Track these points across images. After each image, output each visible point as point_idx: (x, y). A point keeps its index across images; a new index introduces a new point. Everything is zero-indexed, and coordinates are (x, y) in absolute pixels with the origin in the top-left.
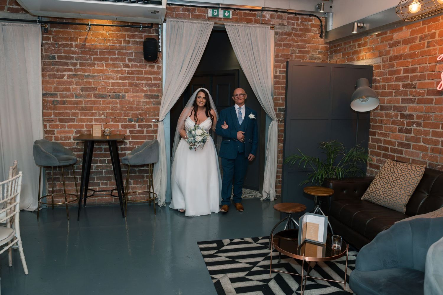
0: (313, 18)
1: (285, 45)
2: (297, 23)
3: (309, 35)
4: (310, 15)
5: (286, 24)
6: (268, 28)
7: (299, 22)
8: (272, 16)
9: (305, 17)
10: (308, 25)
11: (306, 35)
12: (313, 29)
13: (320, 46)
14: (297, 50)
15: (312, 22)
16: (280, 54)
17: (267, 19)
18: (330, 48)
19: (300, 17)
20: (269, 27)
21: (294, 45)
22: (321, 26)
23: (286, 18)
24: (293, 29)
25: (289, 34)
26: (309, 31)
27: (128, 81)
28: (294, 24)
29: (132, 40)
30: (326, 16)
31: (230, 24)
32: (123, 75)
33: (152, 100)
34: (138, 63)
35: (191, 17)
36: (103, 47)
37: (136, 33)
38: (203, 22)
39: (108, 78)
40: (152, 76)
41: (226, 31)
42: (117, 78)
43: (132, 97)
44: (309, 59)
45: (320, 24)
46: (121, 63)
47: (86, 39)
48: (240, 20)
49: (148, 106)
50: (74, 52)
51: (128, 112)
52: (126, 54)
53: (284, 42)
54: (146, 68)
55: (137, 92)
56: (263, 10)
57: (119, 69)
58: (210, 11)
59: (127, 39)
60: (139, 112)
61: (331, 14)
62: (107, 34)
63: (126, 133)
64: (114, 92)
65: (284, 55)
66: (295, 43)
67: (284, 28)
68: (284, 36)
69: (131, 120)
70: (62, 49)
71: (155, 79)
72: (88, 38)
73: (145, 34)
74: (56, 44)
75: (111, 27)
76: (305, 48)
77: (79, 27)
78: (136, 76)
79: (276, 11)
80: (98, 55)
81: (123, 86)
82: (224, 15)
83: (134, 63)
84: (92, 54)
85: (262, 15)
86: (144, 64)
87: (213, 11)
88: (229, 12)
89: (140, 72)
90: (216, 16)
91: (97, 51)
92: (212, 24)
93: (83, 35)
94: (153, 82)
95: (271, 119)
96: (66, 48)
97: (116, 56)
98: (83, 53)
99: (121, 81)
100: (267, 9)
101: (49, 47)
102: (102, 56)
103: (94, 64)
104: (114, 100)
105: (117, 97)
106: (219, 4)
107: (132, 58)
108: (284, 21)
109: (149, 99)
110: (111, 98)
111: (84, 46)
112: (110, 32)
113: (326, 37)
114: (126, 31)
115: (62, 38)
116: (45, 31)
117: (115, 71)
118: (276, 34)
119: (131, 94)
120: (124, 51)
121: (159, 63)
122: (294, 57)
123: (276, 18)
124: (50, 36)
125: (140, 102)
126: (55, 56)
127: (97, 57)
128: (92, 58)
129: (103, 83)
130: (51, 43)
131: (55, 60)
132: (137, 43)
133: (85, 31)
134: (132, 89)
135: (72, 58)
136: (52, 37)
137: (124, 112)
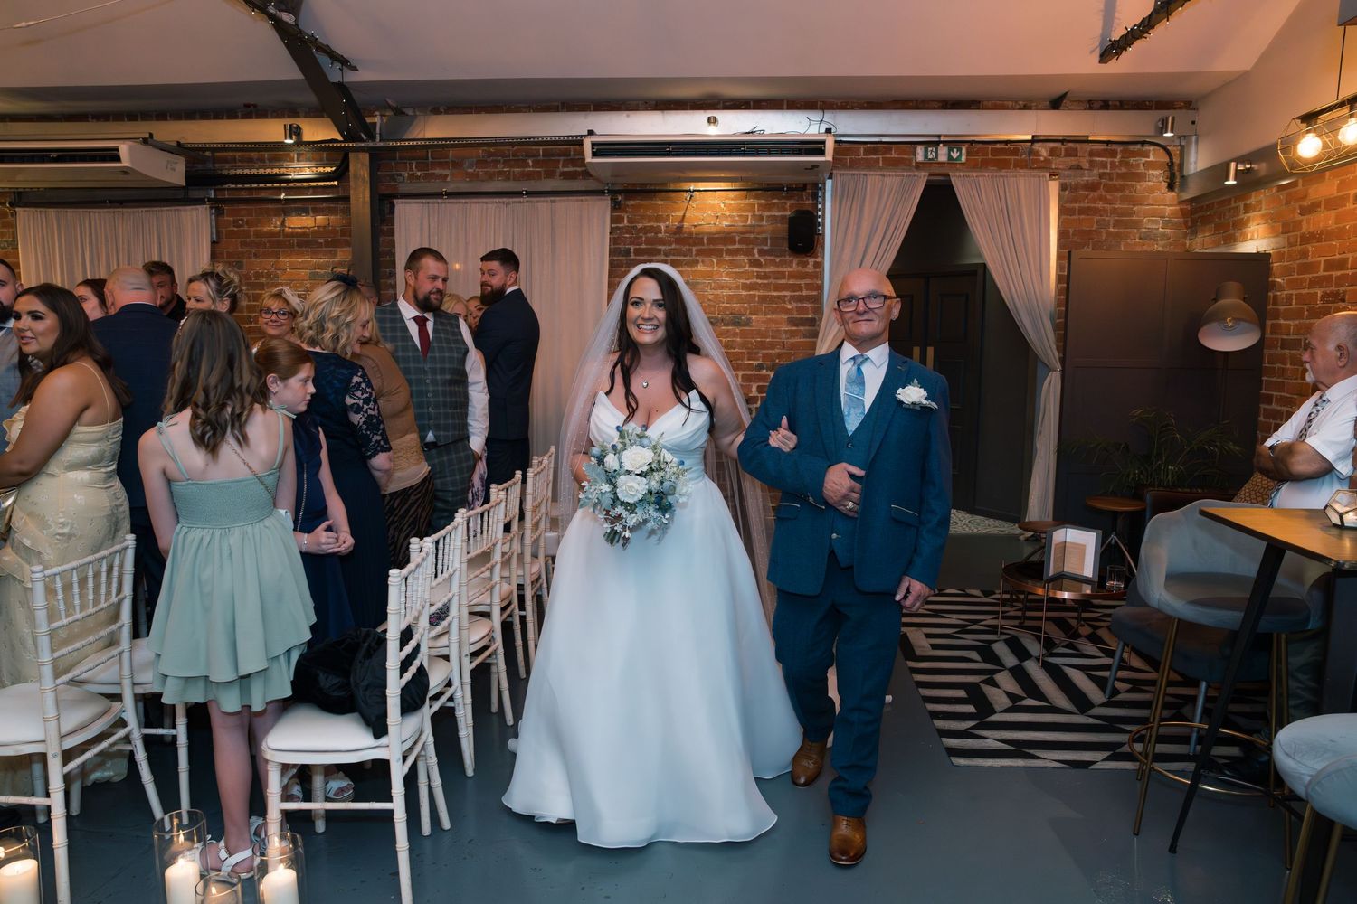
0: (1151, 148)
1: (1082, 211)
2: (1113, 164)
3: (1141, 186)
4: (1143, 143)
5: (1087, 166)
6: (1044, 176)
7: (1117, 160)
8: (1053, 152)
9: (1131, 148)
10: (1138, 165)
11: (1133, 186)
12: (1150, 172)
13: (1168, 208)
14: (1112, 219)
15: (1148, 157)
16: (1071, 231)
17: (1042, 159)
18: (1192, 212)
19: (1119, 148)
20: (1047, 175)
21: (1105, 210)
22: (1171, 165)
23: (1087, 154)
24: (1101, 175)
25: (1092, 187)
26: (1140, 177)
27: (757, 293)
28: (1104, 165)
29: (767, 214)
30: (1183, 143)
31: (962, 174)
32: (748, 282)
33: (802, 328)
34: (777, 256)
35: (881, 165)
36: (713, 229)
37: (775, 201)
38: (905, 174)
39: (722, 288)
40: (802, 282)
41: (951, 187)
42: (738, 287)
43: (763, 322)
44: (1140, 239)
45: (1167, 160)
46: (746, 259)
47: (684, 216)
48: (984, 165)
49: (793, 340)
50: (662, 242)
51: (755, 351)
52: (754, 241)
53: (1082, 205)
54: (791, 267)
55: (773, 313)
56: (1034, 140)
57: (742, 269)
58: (920, 150)
59: (757, 213)
60: (777, 351)
61: (1194, 138)
62: (722, 206)
63: (751, 392)
64: (731, 314)
65: (1079, 233)
66: (1107, 206)
67: (1083, 175)
68: (1081, 192)
69: (760, 367)
70: (641, 237)
71: (809, 287)
72: (687, 215)
73: (792, 202)
74: (633, 227)
75: (728, 192)
76: (1131, 215)
77: (673, 195)
78: (773, 281)
79: (1062, 141)
80: (703, 245)
81: (749, 303)
82: (950, 157)
83: (769, 258)
84: (695, 244)
85: (1031, 152)
86: (788, 258)
87: (926, 150)
88: (959, 150)
89: (781, 275)
90: (932, 159)
91: (703, 238)
92: (924, 176)
93: (679, 210)
94: (805, 293)
95: (1050, 370)
96: (649, 235)
97: (737, 246)
98: (678, 241)
99: (744, 293)
100: (1042, 138)
101: (621, 233)
102: (712, 247)
103: (697, 262)
104: (730, 328)
105: (736, 323)
106: (939, 136)
107: (766, 248)
108: (1082, 159)
109: (797, 326)
110: (724, 325)
111: (680, 229)
112: (727, 202)
113: (1183, 187)
114: (757, 197)
115: (643, 217)
116: (616, 206)
117: (736, 272)
118: (1063, 187)
119: (761, 317)
120: (752, 236)
121: (816, 257)
122: (1104, 236)
123: (1062, 155)
124: (623, 214)
125: (778, 331)
126: (630, 249)
127: (703, 247)
128: (694, 250)
129: (711, 297)
130: (625, 226)
131: (630, 256)
132: (776, 220)
133: (683, 202)
134: (765, 307)
135: (658, 252)
136: (627, 217)
137: (747, 350)
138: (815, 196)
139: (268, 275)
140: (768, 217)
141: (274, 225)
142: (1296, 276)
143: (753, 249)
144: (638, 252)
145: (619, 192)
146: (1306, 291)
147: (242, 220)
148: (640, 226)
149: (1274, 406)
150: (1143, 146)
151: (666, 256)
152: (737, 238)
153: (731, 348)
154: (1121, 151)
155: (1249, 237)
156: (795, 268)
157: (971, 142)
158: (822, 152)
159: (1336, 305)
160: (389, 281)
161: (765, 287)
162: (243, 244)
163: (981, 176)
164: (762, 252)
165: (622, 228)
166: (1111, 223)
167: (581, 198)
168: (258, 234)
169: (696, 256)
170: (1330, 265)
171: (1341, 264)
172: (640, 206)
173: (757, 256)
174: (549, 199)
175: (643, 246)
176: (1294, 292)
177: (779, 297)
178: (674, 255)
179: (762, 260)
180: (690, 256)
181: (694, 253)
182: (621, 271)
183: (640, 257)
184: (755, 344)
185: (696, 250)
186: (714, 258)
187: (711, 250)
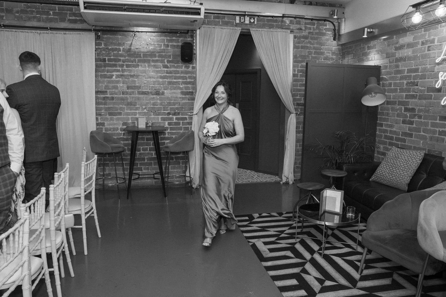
0: (328, 22)
1: (302, 47)
2: (313, 28)
3: (324, 38)
5: (304, 28)
6: (288, 32)
7: (315, 27)
8: (291, 22)
9: (320, 22)
10: (323, 29)
11: (321, 38)
12: (327, 32)
13: (334, 47)
14: (313, 51)
15: (326, 26)
16: (298, 55)
17: (287, 24)
18: (342, 49)
19: (316, 22)
20: (289, 31)
21: (311, 47)
22: (335, 30)
23: (304, 24)
24: (309, 33)
25: (306, 37)
26: (324, 34)
27: (167, 80)
28: (310, 29)
29: (170, 44)
30: (339, 21)
31: (255, 29)
32: (163, 75)
33: (187, 96)
34: (175, 63)
35: (221, 24)
36: (145, 50)
37: (174, 38)
38: (231, 28)
39: (150, 78)
40: (187, 76)
41: (251, 35)
42: (158, 77)
43: (170, 93)
44: (324, 59)
45: (334, 28)
46: (161, 64)
47: (131, 44)
48: (263, 26)
49: (183, 101)
50: (121, 56)
51: (167, 106)
52: (165, 56)
53: (302, 45)
54: (182, 68)
55: (174, 89)
56: (284, 16)
57: (160, 69)
58: (238, 18)
59: (166, 43)
60: (176, 106)
61: (344, 19)
62: (150, 39)
63: (165, 125)
64: (155, 90)
65: (301, 56)
66: (312, 46)
67: (302, 32)
68: (302, 39)
69: (169, 114)
70: (111, 53)
71: (190, 77)
72: (133, 43)
73: (182, 39)
74: (107, 48)
75: (153, 33)
76: (320, 49)
77: (126, 33)
78: (174, 75)
79: (295, 18)
80: (141, 58)
81: (163, 84)
82: (250, 22)
83: (172, 64)
84: (137, 57)
85: (282, 21)
86: (180, 64)
87: (240, 18)
88: (254, 19)
89: (177, 72)
90: (243, 22)
91: (141, 54)
92: (240, 29)
93: (129, 40)
94: (188, 80)
95: (290, 113)
96: (115, 52)
97: (157, 58)
98: (129, 55)
99: (161, 80)
100: (287, 16)
101: (101, 51)
102: (145, 58)
103: (138, 65)
104: (155, 96)
105: (157, 93)
106: (245, 12)
107: (170, 59)
108: (302, 26)
109: (185, 95)
110: (152, 95)
111: (130, 50)
112: (152, 37)
113: (339, 39)
114: (166, 36)
115: (112, 43)
116: (98, 38)
117: (156, 71)
118: (295, 37)
119: (169, 91)
120: (164, 54)
121: (193, 64)
122: (310, 58)
123: (295, 24)
124: (102, 42)
125: (177, 97)
126: (106, 59)
127: (141, 59)
128: (137, 60)
129: (145, 82)
130: (103, 48)
131: (106, 62)
132: (175, 47)
133: (131, 37)
134: (171, 87)
135: (120, 60)
136: (104, 43)
137: (163, 106)
138: (192, 37)
140: (171, 45)
142: (393, 75)
143: (164, 60)
144: (110, 60)
145: (99, 31)
146: (399, 81)
148: (110, 47)
149: (384, 128)
150: (325, 21)
151: (124, 62)
152: (157, 55)
154: (317, 23)
155: (370, 60)
156: (184, 69)
157: (258, 16)
158: (199, 14)
159: (413, 87)
161: (170, 77)
163: (263, 31)
164: (168, 62)
165: (101, 48)
166: (313, 53)
167: (79, 32)
169: (138, 62)
170: (410, 71)
171: (416, 70)
172: (110, 38)
173: (166, 63)
174: (62, 32)
175: (112, 57)
176: (393, 82)
177: (176, 82)
178: (127, 62)
179: (169, 65)
180: (135, 63)
181: (137, 61)
182: (102, 69)
183: (111, 63)
184: (166, 103)
185: (138, 60)
186: (146, 64)
187: (145, 60)
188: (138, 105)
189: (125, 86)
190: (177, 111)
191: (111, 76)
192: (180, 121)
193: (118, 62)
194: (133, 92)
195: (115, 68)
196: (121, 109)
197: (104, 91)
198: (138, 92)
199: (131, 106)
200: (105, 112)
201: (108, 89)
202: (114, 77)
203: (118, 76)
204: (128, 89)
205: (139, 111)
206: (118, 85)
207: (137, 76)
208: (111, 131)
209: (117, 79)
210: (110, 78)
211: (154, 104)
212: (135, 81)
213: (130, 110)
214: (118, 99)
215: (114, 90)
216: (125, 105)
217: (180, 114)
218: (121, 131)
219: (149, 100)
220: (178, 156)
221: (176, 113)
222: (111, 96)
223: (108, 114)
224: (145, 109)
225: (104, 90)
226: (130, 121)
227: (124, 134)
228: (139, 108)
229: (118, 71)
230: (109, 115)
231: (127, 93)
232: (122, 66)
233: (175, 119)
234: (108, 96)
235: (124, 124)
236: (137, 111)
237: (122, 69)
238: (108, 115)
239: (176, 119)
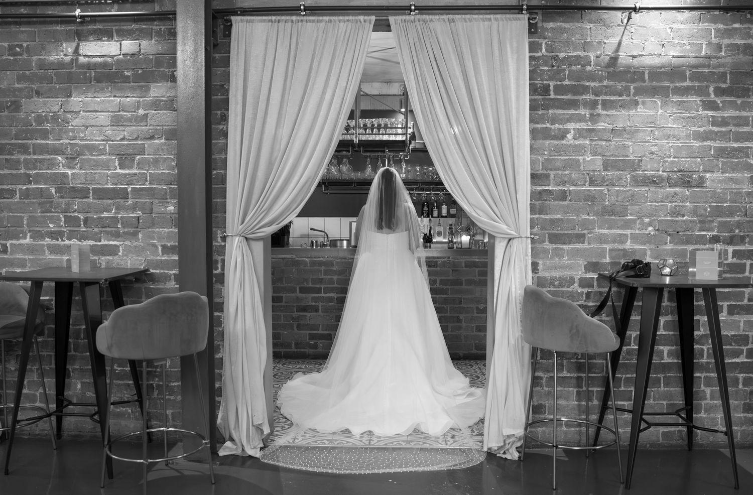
27: (712, 144)
29: (726, 41)
32: (702, 129)
34: (738, 97)
36: (656, 61)
37: (737, 25)
39: (668, 137)
42: (688, 136)
43: (720, 181)
46: (698, 99)
47: (620, 44)
50: (592, 77)
51: (709, 219)
52: (709, 78)
55: (733, 170)
57: (693, 113)
59: (714, 40)
60: (737, 218)
62: (669, 31)
64: (680, 171)
69: (715, 239)
70: (564, 70)
72: (624, 42)
74: (554, 57)
77: (606, 15)
78: (734, 129)
80: (644, 81)
81: (702, 156)
83: (728, 99)
84: (633, 81)
89: (744, 121)
91: (643, 73)
93: (613, 36)
96: (574, 68)
97: (687, 83)
98: (612, 76)
99: (696, 144)
101: (540, 65)
102: (654, 84)
103: (636, 103)
104: (677, 189)
105: (686, 182)
107: (724, 86)
110: (670, 186)
111: (614, 60)
112: (676, 26)
114: (714, 21)
115: (567, 43)
116: (533, 29)
117: (685, 118)
119: (718, 175)
120: (707, 70)
124: (540, 41)
125: (739, 193)
126: (549, 85)
127: (644, 85)
128: (632, 87)
129: (654, 149)
130: (543, 56)
131: (550, 95)
132: (739, 50)
133: (619, 25)
134: (723, 162)
135: (586, 90)
136: (546, 43)
137: (699, 218)
139: (55, 118)
140: (728, 46)
141: (64, 52)
143: (708, 87)
144: (559, 90)
145: (539, 9)
147: (21, 46)
148: (562, 55)
151: (597, 95)
152: (688, 73)
153: (679, 215)
160: (221, 127)
161: (723, 136)
162: (20, 79)
164: (719, 92)
165: (538, 58)
167: (488, 16)
168: (42, 65)
169: (635, 95)
172: (562, 30)
173: (712, 96)
174: (445, 17)
175: (566, 82)
177: (740, 150)
178: (606, 94)
179: (719, 102)
180: (627, 96)
181: (632, 91)
182: (538, 114)
183: (563, 97)
184: (709, 210)
185: (634, 88)
186: (657, 98)
187: (654, 88)
188: (631, 214)
189: (599, 160)
190: (737, 231)
191: (562, 135)
192: (744, 261)
193: (581, 94)
194: (620, 178)
195: (572, 111)
196: (585, 224)
197: (541, 175)
198: (633, 177)
199: (613, 217)
200: (540, 232)
201: (551, 170)
202: (569, 136)
203: (580, 134)
204: (605, 169)
205: (633, 232)
206: (581, 158)
207: (632, 133)
208: (554, 286)
209: (577, 142)
210: (560, 140)
211: (676, 212)
212: (625, 147)
213: (608, 228)
214: (578, 196)
215: (567, 172)
216: (596, 214)
217: (747, 240)
218: (581, 285)
219: (662, 201)
220: (734, 361)
221: (734, 236)
222: (560, 188)
223: (549, 238)
224: (650, 224)
225: (541, 172)
226: (608, 260)
227: (588, 295)
228: (634, 221)
229: (581, 119)
230: (551, 242)
231: (603, 182)
232: (593, 105)
233: (730, 255)
234: (550, 188)
235: (592, 266)
236: (628, 232)
237: (591, 115)
238: (547, 243)
239: (735, 253)
